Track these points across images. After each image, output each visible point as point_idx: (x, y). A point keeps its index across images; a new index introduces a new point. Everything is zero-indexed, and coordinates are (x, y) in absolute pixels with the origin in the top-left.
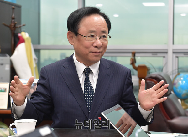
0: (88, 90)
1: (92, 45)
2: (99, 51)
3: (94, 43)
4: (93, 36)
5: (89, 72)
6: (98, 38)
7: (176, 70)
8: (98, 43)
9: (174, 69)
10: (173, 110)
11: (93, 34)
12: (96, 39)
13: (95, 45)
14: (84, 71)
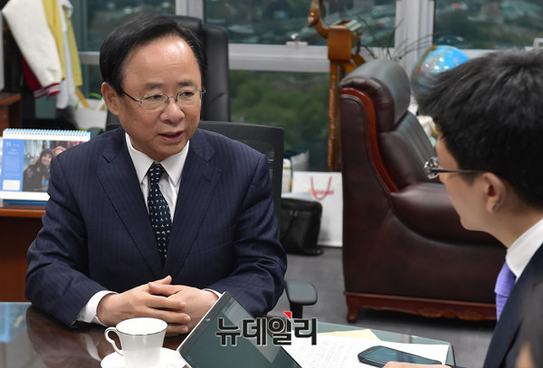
0: (159, 220)
1: (159, 117)
2: (176, 130)
3: (162, 112)
4: (157, 97)
5: (160, 176)
6: (172, 100)
7: (427, 36)
8: (171, 114)
9: (424, 34)
10: (405, 166)
11: (156, 92)
12: (168, 102)
13: (164, 116)
14: (149, 172)
